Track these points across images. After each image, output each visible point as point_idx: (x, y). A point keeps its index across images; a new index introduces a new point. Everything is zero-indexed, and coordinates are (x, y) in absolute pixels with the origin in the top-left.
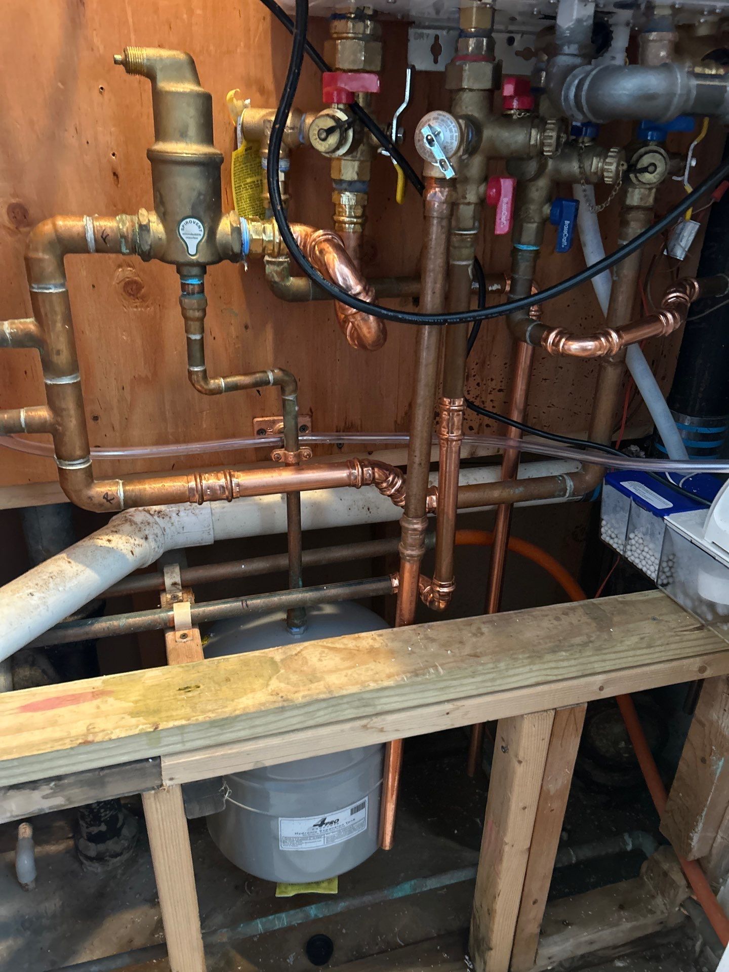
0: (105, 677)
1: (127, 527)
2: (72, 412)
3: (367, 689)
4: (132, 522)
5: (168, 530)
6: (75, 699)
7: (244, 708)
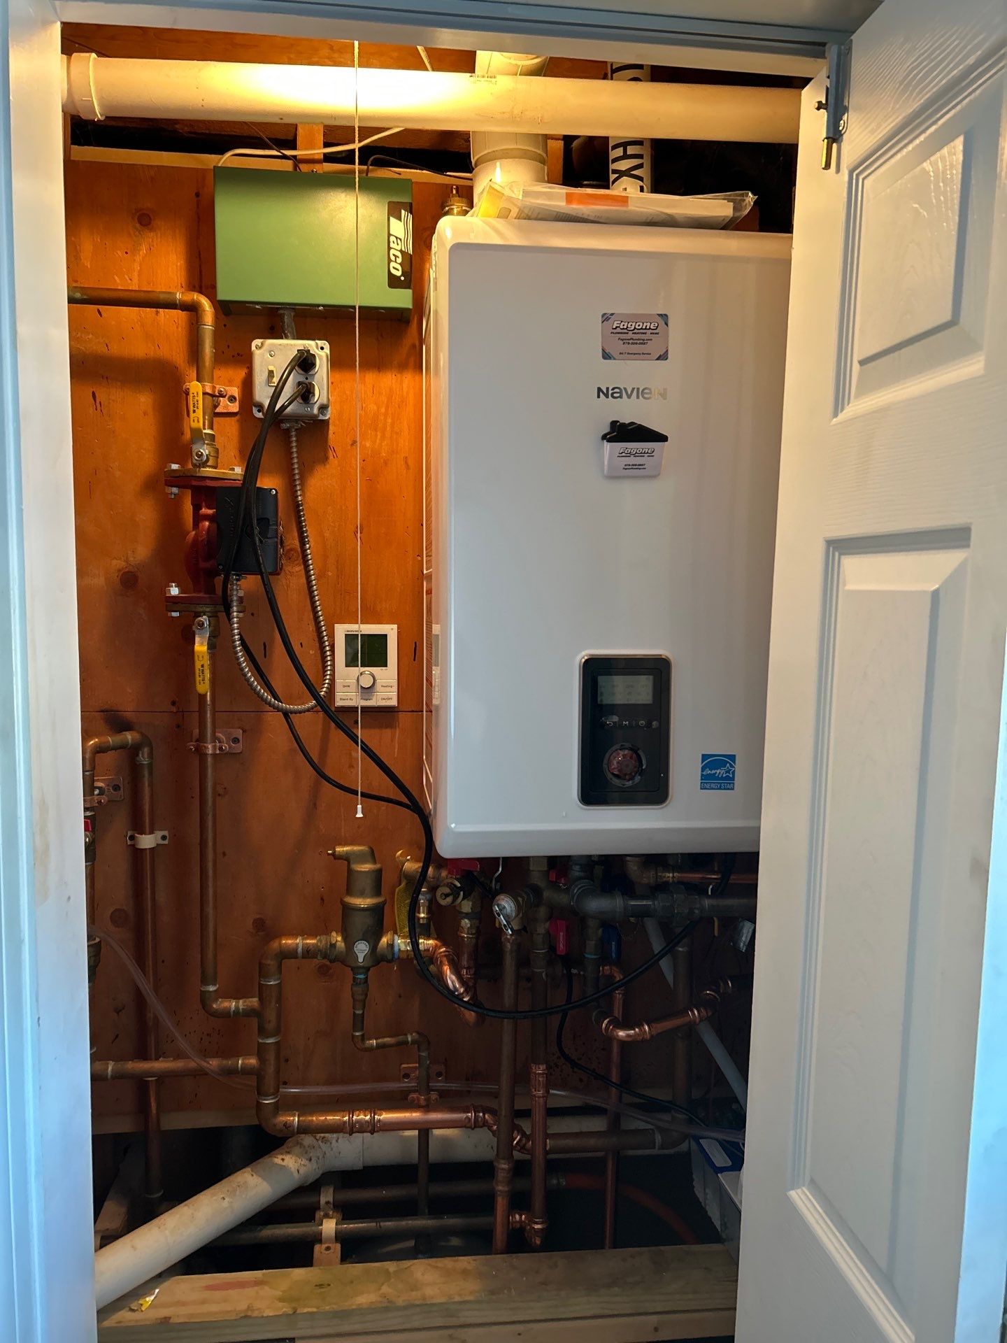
0: (264, 1271)
1: (297, 1149)
2: (272, 1062)
3: (453, 1300)
4: (301, 1145)
5: (328, 1154)
6: (242, 1285)
7: (359, 1304)
